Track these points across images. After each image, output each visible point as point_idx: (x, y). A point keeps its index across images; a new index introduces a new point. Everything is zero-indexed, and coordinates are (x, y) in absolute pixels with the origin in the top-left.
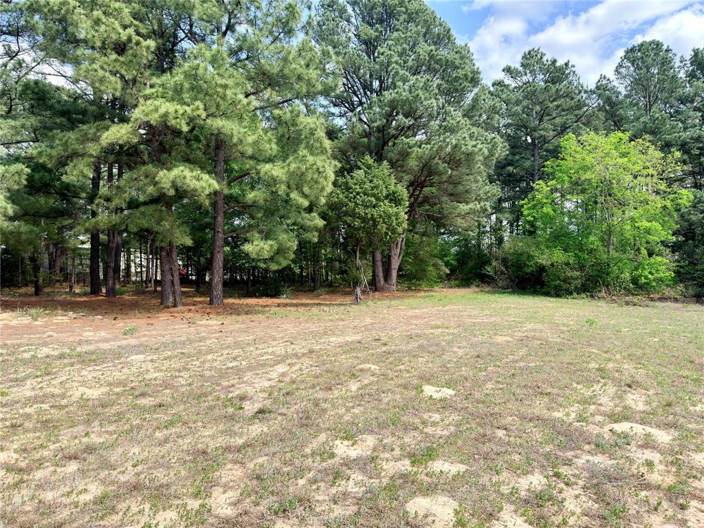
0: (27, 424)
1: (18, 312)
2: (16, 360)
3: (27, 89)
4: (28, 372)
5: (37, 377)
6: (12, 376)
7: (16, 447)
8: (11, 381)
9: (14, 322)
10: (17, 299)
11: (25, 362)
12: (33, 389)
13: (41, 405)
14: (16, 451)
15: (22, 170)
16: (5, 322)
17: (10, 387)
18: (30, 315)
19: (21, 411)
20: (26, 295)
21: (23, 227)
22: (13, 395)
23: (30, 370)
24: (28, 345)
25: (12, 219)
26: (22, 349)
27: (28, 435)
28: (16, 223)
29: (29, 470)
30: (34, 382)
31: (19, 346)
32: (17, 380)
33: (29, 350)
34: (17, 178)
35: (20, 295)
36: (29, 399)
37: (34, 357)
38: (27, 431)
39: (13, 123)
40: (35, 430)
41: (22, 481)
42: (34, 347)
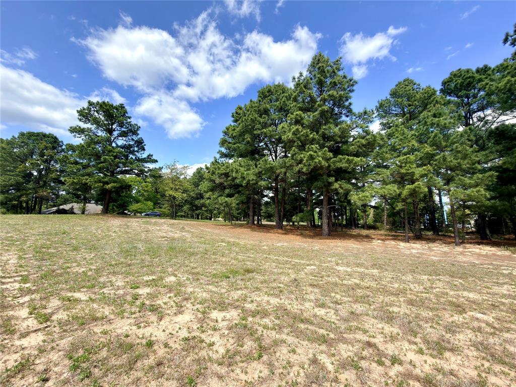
0: (502, 307)
1: (502, 247)
2: (498, 273)
3: (491, 134)
4: (506, 281)
5: (512, 285)
6: (494, 280)
7: (493, 315)
8: (494, 283)
9: (499, 253)
10: (502, 241)
11: (504, 275)
12: (509, 291)
13: (514, 301)
14: (493, 318)
15: (493, 174)
16: (493, 252)
17: (493, 285)
18: (510, 251)
19: (499, 300)
20: (509, 239)
21: (498, 203)
22: (494, 290)
23: (508, 280)
24: (507, 266)
25: (489, 200)
26: (503, 268)
27: (502, 313)
28: (492, 201)
29: (501, 331)
30: (510, 287)
31: (501, 266)
32: (497, 283)
33: (508, 269)
34: (490, 179)
35: (505, 239)
36: (505, 295)
37: (510, 273)
38: (502, 311)
39: (484, 153)
40: (507, 312)
41: (495, 334)
42: (511, 268)
